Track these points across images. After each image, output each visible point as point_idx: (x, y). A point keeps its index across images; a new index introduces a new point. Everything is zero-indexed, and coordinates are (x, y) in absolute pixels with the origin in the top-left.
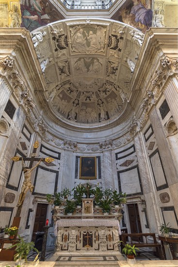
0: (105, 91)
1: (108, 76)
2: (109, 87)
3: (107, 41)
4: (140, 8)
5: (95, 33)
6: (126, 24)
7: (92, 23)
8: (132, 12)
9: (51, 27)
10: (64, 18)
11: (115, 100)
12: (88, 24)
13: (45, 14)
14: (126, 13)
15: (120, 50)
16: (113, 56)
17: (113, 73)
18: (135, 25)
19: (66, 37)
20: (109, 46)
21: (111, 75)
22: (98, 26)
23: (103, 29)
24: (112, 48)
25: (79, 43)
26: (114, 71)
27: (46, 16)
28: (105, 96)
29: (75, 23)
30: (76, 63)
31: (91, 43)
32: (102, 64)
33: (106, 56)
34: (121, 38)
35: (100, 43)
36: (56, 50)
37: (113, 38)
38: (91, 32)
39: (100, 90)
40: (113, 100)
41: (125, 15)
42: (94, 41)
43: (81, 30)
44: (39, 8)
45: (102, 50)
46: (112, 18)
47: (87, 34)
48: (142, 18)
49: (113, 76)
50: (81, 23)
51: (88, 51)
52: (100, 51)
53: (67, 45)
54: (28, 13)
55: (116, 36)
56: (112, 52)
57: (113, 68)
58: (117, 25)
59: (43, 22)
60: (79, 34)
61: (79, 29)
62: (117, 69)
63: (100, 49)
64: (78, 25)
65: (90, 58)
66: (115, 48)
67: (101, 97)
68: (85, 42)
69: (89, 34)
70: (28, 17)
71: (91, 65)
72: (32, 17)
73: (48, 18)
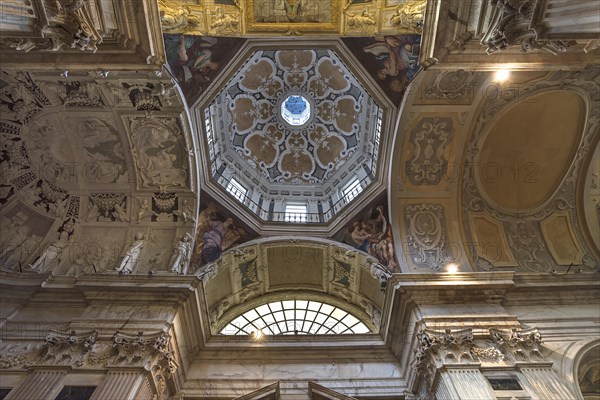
0: (43, 198)
1: (91, 200)
2: (60, 208)
3: (164, 189)
4: (220, 234)
5: (175, 165)
6: (198, 221)
7: (190, 158)
8: (215, 223)
9: (172, 85)
10: (189, 107)
11: (29, 235)
12: (187, 153)
13: (193, 73)
14: (212, 214)
15: (154, 218)
16: (141, 207)
17: (102, 211)
18: (199, 236)
19: (156, 109)
20: (157, 194)
21: (95, 207)
22: (188, 170)
23: (184, 179)
24: (153, 201)
25: (150, 135)
26: (107, 213)
27: (188, 76)
28: (29, 203)
29: (185, 129)
30: (104, 122)
31: (155, 159)
32: (115, 181)
33: (136, 191)
34: (175, 217)
35: (159, 175)
36: (126, 86)
37: (171, 202)
38: (174, 158)
39: (45, 185)
40: (25, 229)
41: (209, 213)
42: (160, 164)
43: (175, 140)
44: (200, 64)
45: (146, 182)
46: (201, 190)
47: (170, 149)
48: (210, 243)
49: (94, 213)
50: (187, 141)
51: (138, 153)
52: (143, 177)
53: (141, 109)
54: (189, 45)
55: (175, 207)
56: (147, 203)
57: (114, 210)
58: (193, 205)
59: (177, 70)
60: (166, 134)
61: (177, 136)
62: (113, 219)
63: (147, 178)
64: (182, 134)
65: (123, 154)
66: (155, 208)
67: (22, 192)
68: (154, 146)
69: (171, 153)
70: (183, 44)
71: (107, 158)
72: (185, 52)
73: (186, 79)
